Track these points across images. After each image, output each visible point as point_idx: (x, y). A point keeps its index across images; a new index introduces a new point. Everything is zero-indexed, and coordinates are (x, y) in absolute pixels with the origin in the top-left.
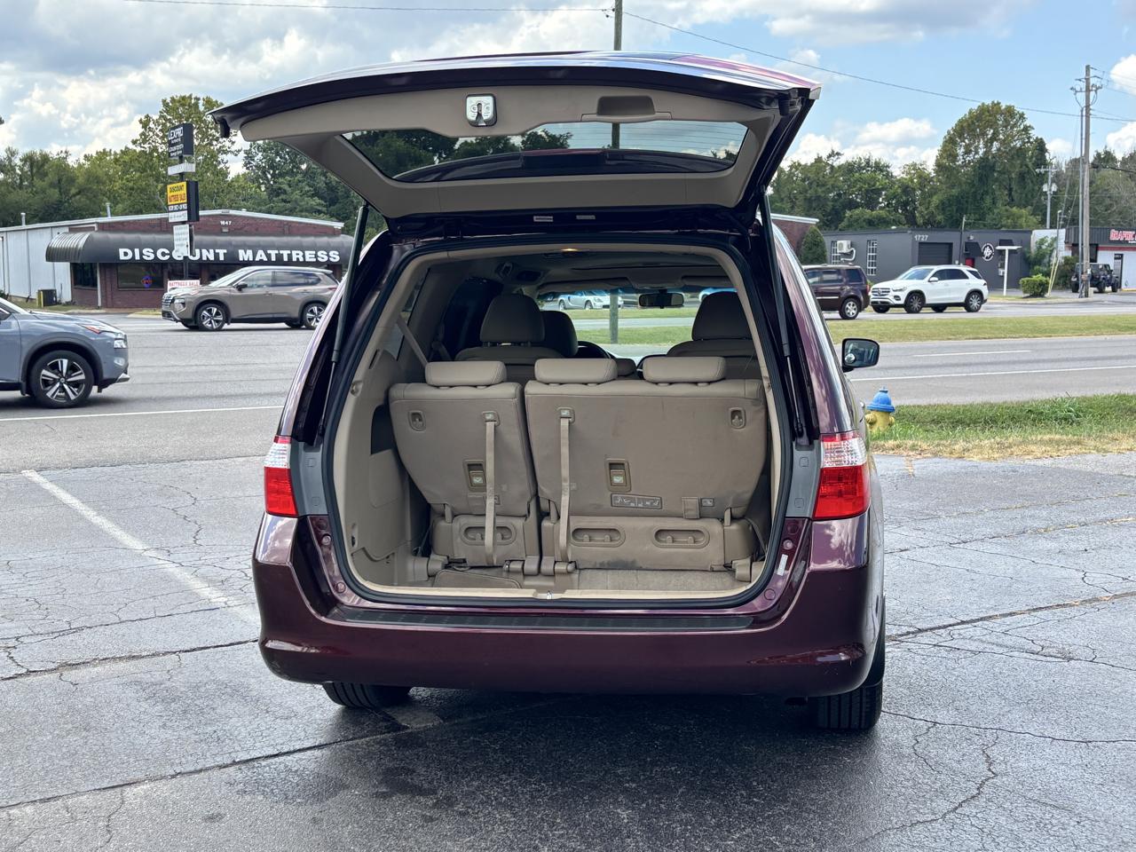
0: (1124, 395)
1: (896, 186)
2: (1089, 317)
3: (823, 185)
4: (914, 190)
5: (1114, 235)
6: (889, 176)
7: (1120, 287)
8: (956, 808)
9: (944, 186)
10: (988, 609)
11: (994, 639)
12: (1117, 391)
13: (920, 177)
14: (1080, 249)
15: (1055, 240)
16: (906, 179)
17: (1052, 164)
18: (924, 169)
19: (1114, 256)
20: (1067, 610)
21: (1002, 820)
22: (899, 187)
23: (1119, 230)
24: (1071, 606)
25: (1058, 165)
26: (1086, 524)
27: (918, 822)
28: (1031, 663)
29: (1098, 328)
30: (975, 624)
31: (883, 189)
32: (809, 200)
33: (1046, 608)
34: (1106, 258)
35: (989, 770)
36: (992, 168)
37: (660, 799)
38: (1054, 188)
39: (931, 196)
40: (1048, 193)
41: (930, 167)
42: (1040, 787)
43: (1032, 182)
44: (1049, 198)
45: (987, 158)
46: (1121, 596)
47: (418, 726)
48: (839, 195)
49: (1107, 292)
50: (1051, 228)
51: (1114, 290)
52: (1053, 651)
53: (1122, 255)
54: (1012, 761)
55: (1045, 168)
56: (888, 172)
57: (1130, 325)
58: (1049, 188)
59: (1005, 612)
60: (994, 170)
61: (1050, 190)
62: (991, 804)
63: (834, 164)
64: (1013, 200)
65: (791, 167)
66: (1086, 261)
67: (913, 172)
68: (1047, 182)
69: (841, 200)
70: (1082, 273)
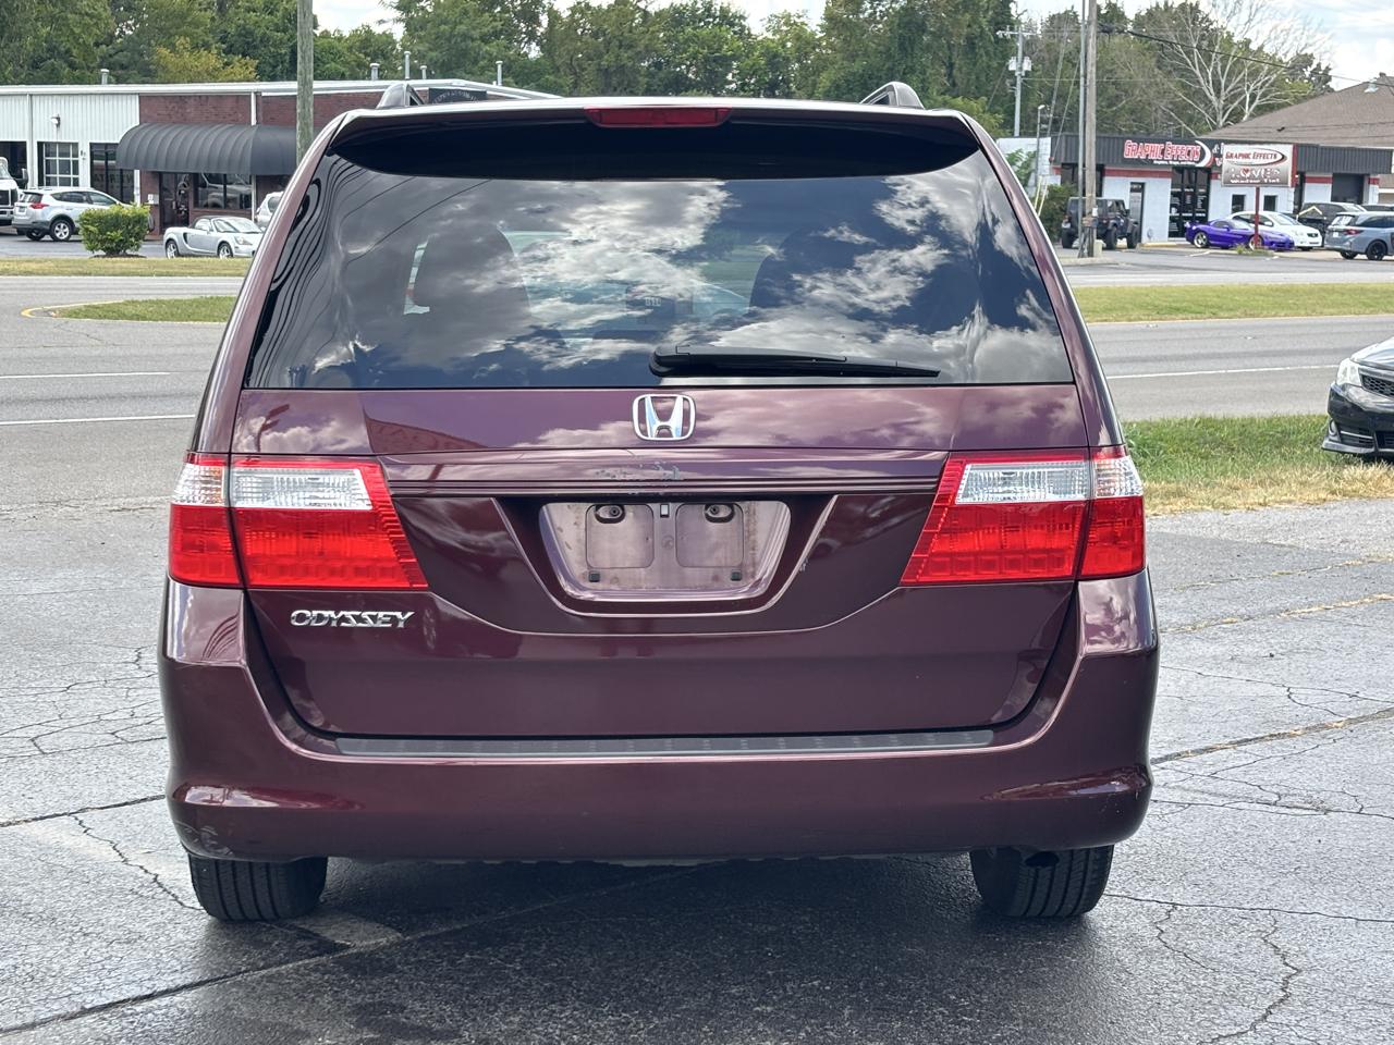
0: (1210, 419)
1: (757, 54)
2: (1107, 289)
3: (630, 47)
4: (787, 60)
5: (1131, 150)
6: (743, 34)
7: (1140, 241)
8: (1265, 1017)
9: (839, 56)
10: (1170, 742)
11: (1200, 786)
12: (1199, 414)
13: (798, 38)
14: (1080, 173)
15: (1034, 156)
16: (773, 41)
17: (1020, 23)
18: (803, 23)
19: (1129, 186)
20: (1288, 742)
21: (1337, 1028)
22: (762, 54)
23: (1138, 141)
24: (1291, 736)
25: (1030, 28)
26: (1250, 618)
27: (1220, 1036)
28: (1274, 817)
29: (1123, 308)
30: (1163, 765)
31: (734, 58)
32: (606, 72)
33: (1256, 740)
34: (1117, 189)
35: (1287, 964)
36: (922, 29)
37: (823, 1025)
38: (1027, 65)
39: (817, 72)
40: (1017, 74)
41: (814, 22)
42: (1370, 984)
43: (987, 53)
44: (1019, 82)
45: (913, 8)
46: (1357, 720)
47: (365, 943)
48: (658, 65)
49: (1120, 249)
50: (1023, 134)
51: (1131, 246)
52: (1297, 801)
53: (1143, 184)
54: (1313, 951)
55: (1011, 29)
56: (743, 27)
57: (1174, 305)
58: (1019, 65)
59: (1198, 746)
60: (924, 31)
61: (1021, 69)
62: (1311, 1008)
63: (649, 9)
64: (954, 84)
65: (574, 10)
66: (1091, 194)
67: (784, 28)
68: (1015, 54)
69: (661, 75)
70: (1084, 215)
